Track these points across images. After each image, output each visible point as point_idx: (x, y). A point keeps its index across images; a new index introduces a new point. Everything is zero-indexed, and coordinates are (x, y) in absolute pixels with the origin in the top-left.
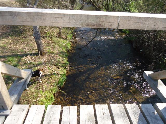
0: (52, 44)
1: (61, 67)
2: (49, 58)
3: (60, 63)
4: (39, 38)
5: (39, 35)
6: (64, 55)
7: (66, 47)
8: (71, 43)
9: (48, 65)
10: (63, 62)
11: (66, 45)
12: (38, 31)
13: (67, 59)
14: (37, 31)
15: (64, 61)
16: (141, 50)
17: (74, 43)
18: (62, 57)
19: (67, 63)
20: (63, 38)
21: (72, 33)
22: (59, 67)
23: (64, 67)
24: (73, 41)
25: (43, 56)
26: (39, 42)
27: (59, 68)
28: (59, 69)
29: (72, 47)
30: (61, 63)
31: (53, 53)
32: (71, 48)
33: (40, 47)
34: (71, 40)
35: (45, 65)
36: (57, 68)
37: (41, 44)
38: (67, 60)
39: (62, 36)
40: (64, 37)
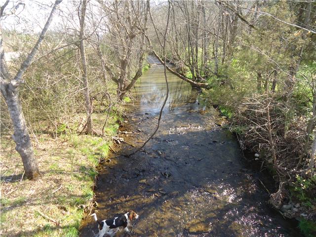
0: (68, 150)
1: (72, 205)
2: (47, 186)
3: (71, 196)
4: (25, 144)
5: (25, 136)
6: (86, 174)
7: (98, 154)
8: (111, 144)
9: (40, 204)
10: (80, 193)
11: (99, 150)
12: (22, 128)
13: (92, 184)
14: (20, 130)
15: (84, 188)
16: (257, 155)
17: (117, 143)
18: (80, 179)
19: (90, 195)
20: (95, 134)
21: (118, 122)
22: (66, 207)
23: (78, 204)
24: (118, 138)
25: (35, 180)
26: (25, 151)
27: (65, 209)
28: (64, 212)
29: (113, 152)
30: (74, 195)
31: (61, 172)
32: (110, 155)
33: (27, 162)
34: (113, 137)
35: (32, 204)
36: (62, 208)
37: (29, 156)
38: (91, 187)
39: (94, 131)
40: (99, 131)
